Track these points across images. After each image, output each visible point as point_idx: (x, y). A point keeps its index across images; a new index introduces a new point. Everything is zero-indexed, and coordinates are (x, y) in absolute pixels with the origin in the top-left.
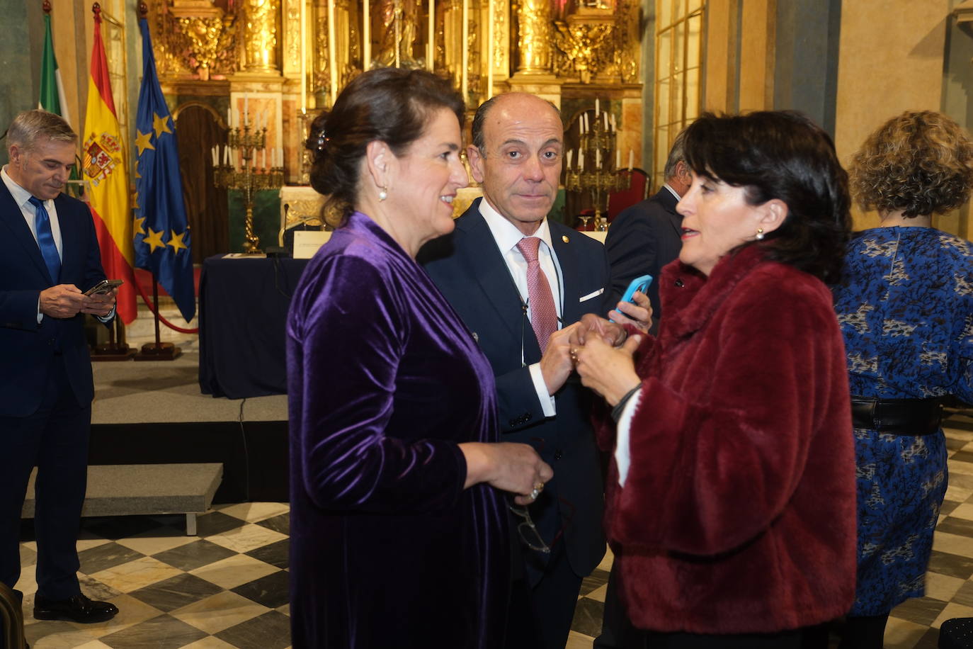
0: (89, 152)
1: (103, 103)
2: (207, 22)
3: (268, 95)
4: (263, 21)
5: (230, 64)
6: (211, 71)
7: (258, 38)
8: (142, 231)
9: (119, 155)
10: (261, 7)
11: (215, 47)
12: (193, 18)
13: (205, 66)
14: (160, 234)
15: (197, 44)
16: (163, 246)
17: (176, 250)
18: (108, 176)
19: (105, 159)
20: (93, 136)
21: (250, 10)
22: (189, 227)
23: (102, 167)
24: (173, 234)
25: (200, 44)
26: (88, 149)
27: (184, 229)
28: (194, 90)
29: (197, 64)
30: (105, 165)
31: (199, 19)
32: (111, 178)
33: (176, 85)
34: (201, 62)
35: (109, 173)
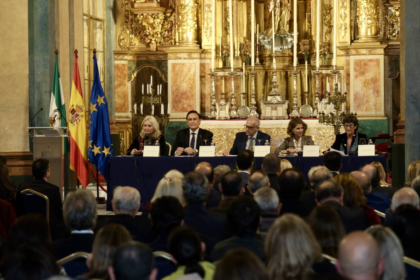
0: (71, 112)
1: (77, 91)
2: (154, 16)
3: (191, 61)
4: (188, 14)
5: (170, 40)
6: (158, 44)
7: (185, 25)
8: (91, 146)
9: (83, 113)
10: (187, 5)
11: (160, 30)
12: (145, 15)
13: (153, 42)
14: (99, 148)
15: (149, 29)
16: (100, 153)
17: (106, 154)
18: (78, 122)
19: (77, 115)
20: (73, 106)
21: (181, 7)
22: (112, 145)
23: (76, 119)
24: (105, 148)
25: (150, 29)
26: (71, 111)
27: (110, 146)
28: (147, 57)
29: (149, 41)
30: (77, 118)
31: (149, 14)
32: (79, 123)
33: (136, 54)
34: (151, 40)
35: (79, 121)
